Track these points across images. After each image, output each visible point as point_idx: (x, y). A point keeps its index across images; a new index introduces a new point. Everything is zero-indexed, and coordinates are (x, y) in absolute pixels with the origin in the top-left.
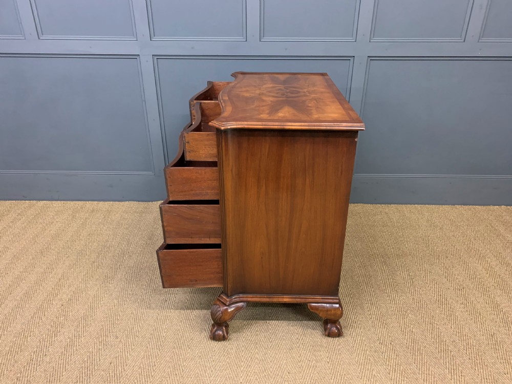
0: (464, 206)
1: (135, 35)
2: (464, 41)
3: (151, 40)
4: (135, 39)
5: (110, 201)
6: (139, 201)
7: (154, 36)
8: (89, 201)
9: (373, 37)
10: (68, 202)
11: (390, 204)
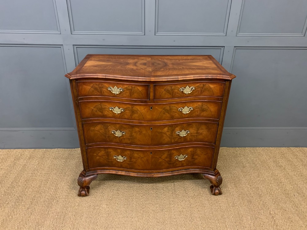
0: (297, 148)
1: (59, 30)
2: (304, 36)
3: (71, 34)
4: (59, 33)
5: (43, 148)
6: (65, 148)
7: (74, 31)
8: (27, 149)
9: (239, 33)
10: (12, 150)
11: (245, 147)
